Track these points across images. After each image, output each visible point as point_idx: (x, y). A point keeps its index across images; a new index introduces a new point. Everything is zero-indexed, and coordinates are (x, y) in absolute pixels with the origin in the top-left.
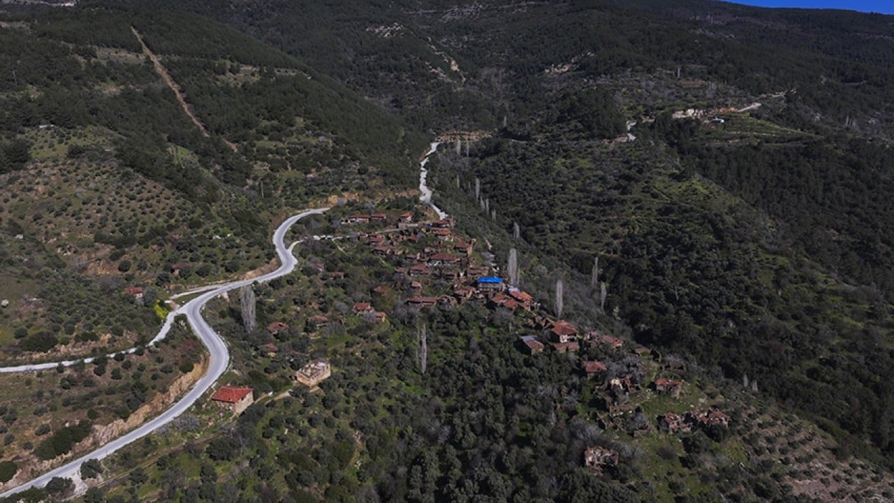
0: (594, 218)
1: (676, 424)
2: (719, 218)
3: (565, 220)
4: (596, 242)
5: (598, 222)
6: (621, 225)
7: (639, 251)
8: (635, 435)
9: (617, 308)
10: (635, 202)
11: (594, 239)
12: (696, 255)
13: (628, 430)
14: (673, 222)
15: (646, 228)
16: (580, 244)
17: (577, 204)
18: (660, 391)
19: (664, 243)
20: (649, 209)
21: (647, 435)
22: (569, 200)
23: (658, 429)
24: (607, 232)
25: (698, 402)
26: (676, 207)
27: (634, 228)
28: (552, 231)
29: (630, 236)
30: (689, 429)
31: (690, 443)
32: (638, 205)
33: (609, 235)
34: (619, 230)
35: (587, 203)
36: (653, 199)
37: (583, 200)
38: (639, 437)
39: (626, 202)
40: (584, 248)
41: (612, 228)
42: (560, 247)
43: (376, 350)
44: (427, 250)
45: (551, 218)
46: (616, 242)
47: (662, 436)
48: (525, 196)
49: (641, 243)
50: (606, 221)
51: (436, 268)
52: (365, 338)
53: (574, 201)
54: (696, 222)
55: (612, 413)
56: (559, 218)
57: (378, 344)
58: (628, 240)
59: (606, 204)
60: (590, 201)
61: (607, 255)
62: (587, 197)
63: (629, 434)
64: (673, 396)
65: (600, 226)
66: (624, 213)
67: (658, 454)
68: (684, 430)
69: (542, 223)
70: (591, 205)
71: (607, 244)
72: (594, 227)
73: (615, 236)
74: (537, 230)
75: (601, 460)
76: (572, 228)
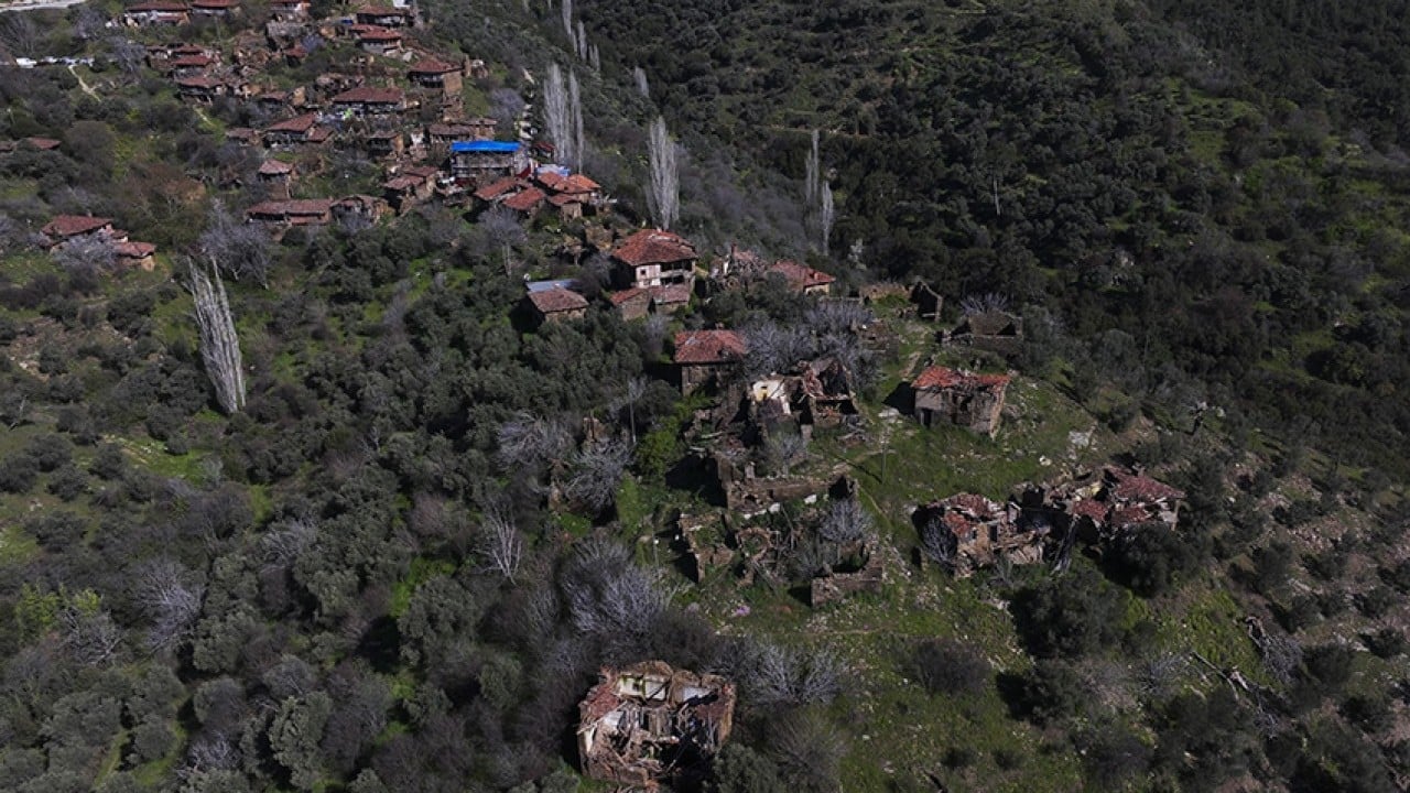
0: (818, 57)
1: (984, 538)
2: (1093, 32)
3: (754, 65)
4: (822, 109)
5: (828, 65)
6: (879, 70)
7: (915, 121)
8: (816, 599)
9: (860, 242)
10: (910, 17)
11: (817, 102)
12: (1043, 115)
13: (792, 575)
14: (991, 54)
15: (933, 72)
16: (787, 116)
17: (783, 29)
18: (928, 412)
19: (972, 100)
20: (940, 30)
21: (867, 593)
22: (764, 22)
23: (916, 560)
24: (846, 85)
25: (1065, 445)
26: (998, 21)
27: (905, 75)
28: (725, 90)
29: (898, 91)
30: (1035, 553)
31: (1041, 613)
32: (916, 23)
33: (849, 92)
34: (872, 78)
35: (805, 26)
36: (949, 9)
37: (795, 20)
38: (829, 606)
39: (889, 16)
40: (796, 124)
41: (858, 76)
42: (742, 122)
43: (95, 352)
44: (324, 80)
45: (725, 62)
46: (866, 107)
47: (927, 593)
48: (668, 20)
49: (919, 105)
50: (844, 61)
51: (345, 126)
52: (59, 318)
53: (776, 22)
54: (1042, 47)
55: (738, 509)
56: (741, 60)
57: (109, 336)
58: (892, 101)
59: (845, 24)
60: (811, 20)
61: (846, 135)
62: (806, 13)
63: (793, 592)
64: (975, 428)
65: (833, 73)
66: (886, 42)
67: (907, 671)
68: (1017, 558)
69: (701, 73)
70: (814, 30)
71: (846, 113)
72: (817, 77)
73: (864, 94)
74: (692, 90)
75: (658, 722)
76: (770, 83)
